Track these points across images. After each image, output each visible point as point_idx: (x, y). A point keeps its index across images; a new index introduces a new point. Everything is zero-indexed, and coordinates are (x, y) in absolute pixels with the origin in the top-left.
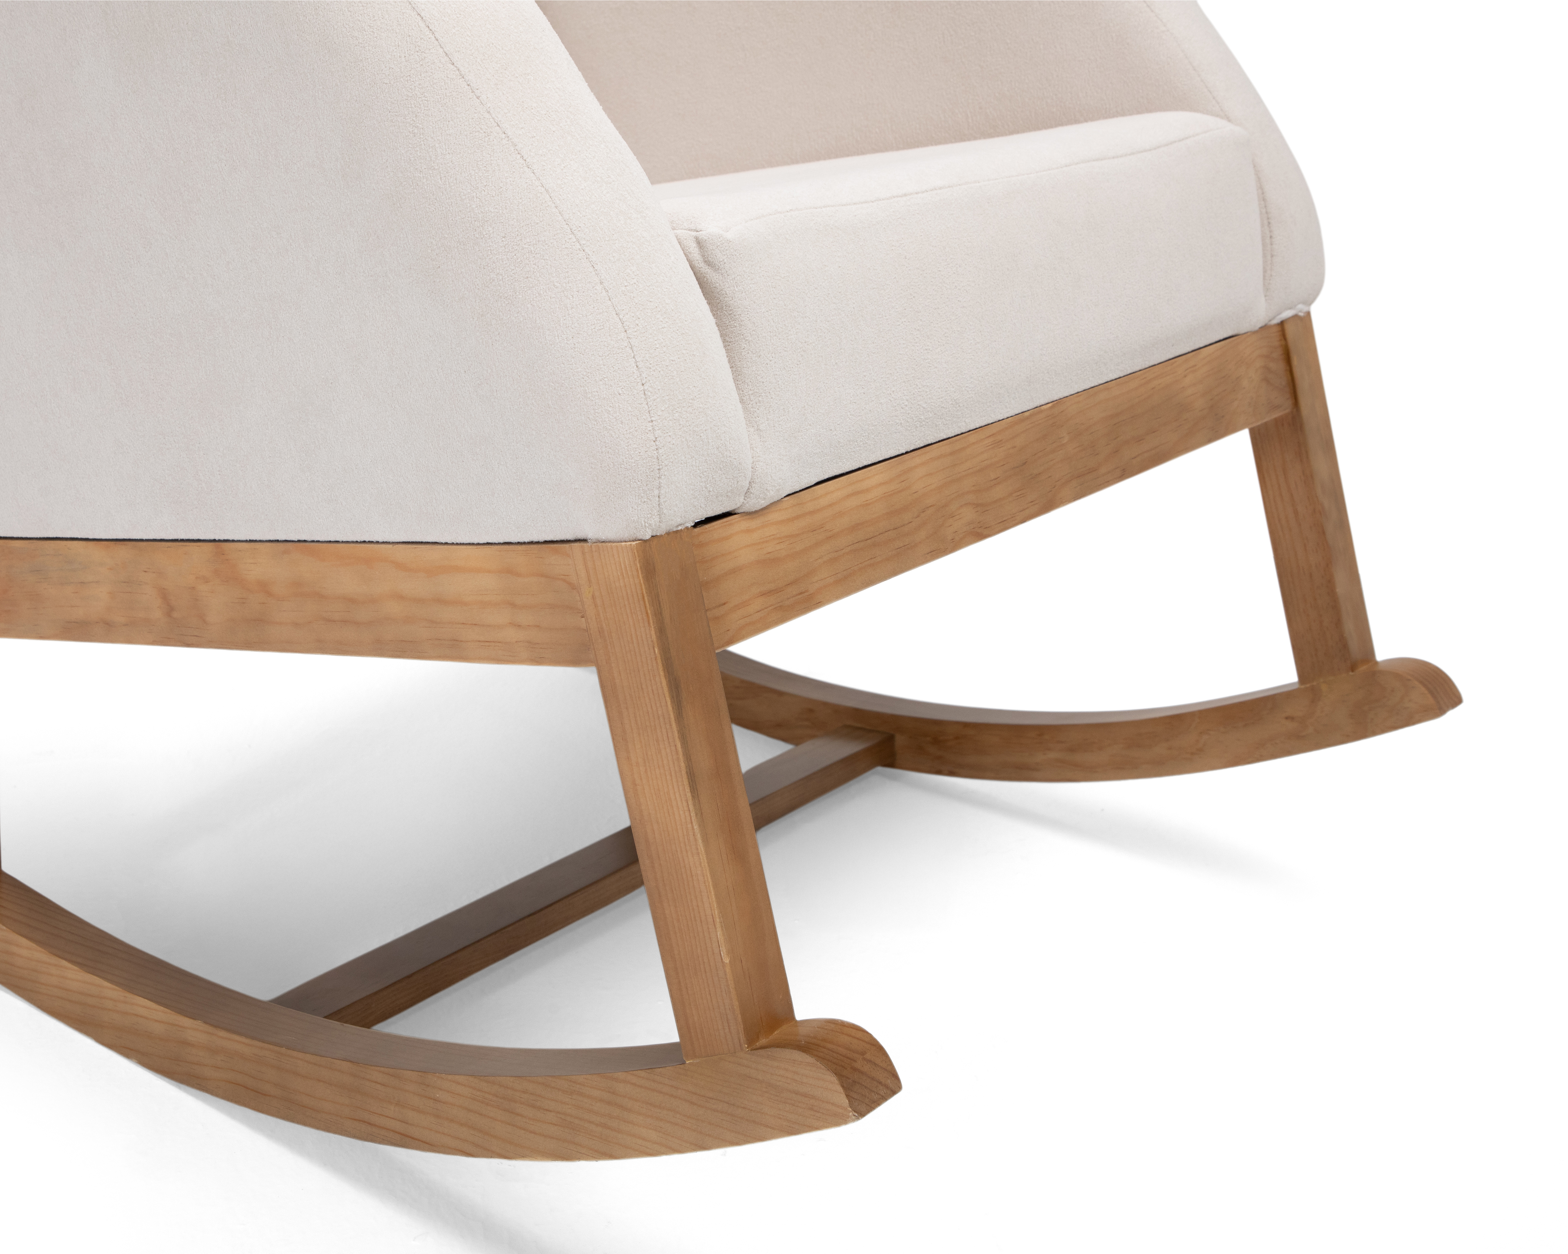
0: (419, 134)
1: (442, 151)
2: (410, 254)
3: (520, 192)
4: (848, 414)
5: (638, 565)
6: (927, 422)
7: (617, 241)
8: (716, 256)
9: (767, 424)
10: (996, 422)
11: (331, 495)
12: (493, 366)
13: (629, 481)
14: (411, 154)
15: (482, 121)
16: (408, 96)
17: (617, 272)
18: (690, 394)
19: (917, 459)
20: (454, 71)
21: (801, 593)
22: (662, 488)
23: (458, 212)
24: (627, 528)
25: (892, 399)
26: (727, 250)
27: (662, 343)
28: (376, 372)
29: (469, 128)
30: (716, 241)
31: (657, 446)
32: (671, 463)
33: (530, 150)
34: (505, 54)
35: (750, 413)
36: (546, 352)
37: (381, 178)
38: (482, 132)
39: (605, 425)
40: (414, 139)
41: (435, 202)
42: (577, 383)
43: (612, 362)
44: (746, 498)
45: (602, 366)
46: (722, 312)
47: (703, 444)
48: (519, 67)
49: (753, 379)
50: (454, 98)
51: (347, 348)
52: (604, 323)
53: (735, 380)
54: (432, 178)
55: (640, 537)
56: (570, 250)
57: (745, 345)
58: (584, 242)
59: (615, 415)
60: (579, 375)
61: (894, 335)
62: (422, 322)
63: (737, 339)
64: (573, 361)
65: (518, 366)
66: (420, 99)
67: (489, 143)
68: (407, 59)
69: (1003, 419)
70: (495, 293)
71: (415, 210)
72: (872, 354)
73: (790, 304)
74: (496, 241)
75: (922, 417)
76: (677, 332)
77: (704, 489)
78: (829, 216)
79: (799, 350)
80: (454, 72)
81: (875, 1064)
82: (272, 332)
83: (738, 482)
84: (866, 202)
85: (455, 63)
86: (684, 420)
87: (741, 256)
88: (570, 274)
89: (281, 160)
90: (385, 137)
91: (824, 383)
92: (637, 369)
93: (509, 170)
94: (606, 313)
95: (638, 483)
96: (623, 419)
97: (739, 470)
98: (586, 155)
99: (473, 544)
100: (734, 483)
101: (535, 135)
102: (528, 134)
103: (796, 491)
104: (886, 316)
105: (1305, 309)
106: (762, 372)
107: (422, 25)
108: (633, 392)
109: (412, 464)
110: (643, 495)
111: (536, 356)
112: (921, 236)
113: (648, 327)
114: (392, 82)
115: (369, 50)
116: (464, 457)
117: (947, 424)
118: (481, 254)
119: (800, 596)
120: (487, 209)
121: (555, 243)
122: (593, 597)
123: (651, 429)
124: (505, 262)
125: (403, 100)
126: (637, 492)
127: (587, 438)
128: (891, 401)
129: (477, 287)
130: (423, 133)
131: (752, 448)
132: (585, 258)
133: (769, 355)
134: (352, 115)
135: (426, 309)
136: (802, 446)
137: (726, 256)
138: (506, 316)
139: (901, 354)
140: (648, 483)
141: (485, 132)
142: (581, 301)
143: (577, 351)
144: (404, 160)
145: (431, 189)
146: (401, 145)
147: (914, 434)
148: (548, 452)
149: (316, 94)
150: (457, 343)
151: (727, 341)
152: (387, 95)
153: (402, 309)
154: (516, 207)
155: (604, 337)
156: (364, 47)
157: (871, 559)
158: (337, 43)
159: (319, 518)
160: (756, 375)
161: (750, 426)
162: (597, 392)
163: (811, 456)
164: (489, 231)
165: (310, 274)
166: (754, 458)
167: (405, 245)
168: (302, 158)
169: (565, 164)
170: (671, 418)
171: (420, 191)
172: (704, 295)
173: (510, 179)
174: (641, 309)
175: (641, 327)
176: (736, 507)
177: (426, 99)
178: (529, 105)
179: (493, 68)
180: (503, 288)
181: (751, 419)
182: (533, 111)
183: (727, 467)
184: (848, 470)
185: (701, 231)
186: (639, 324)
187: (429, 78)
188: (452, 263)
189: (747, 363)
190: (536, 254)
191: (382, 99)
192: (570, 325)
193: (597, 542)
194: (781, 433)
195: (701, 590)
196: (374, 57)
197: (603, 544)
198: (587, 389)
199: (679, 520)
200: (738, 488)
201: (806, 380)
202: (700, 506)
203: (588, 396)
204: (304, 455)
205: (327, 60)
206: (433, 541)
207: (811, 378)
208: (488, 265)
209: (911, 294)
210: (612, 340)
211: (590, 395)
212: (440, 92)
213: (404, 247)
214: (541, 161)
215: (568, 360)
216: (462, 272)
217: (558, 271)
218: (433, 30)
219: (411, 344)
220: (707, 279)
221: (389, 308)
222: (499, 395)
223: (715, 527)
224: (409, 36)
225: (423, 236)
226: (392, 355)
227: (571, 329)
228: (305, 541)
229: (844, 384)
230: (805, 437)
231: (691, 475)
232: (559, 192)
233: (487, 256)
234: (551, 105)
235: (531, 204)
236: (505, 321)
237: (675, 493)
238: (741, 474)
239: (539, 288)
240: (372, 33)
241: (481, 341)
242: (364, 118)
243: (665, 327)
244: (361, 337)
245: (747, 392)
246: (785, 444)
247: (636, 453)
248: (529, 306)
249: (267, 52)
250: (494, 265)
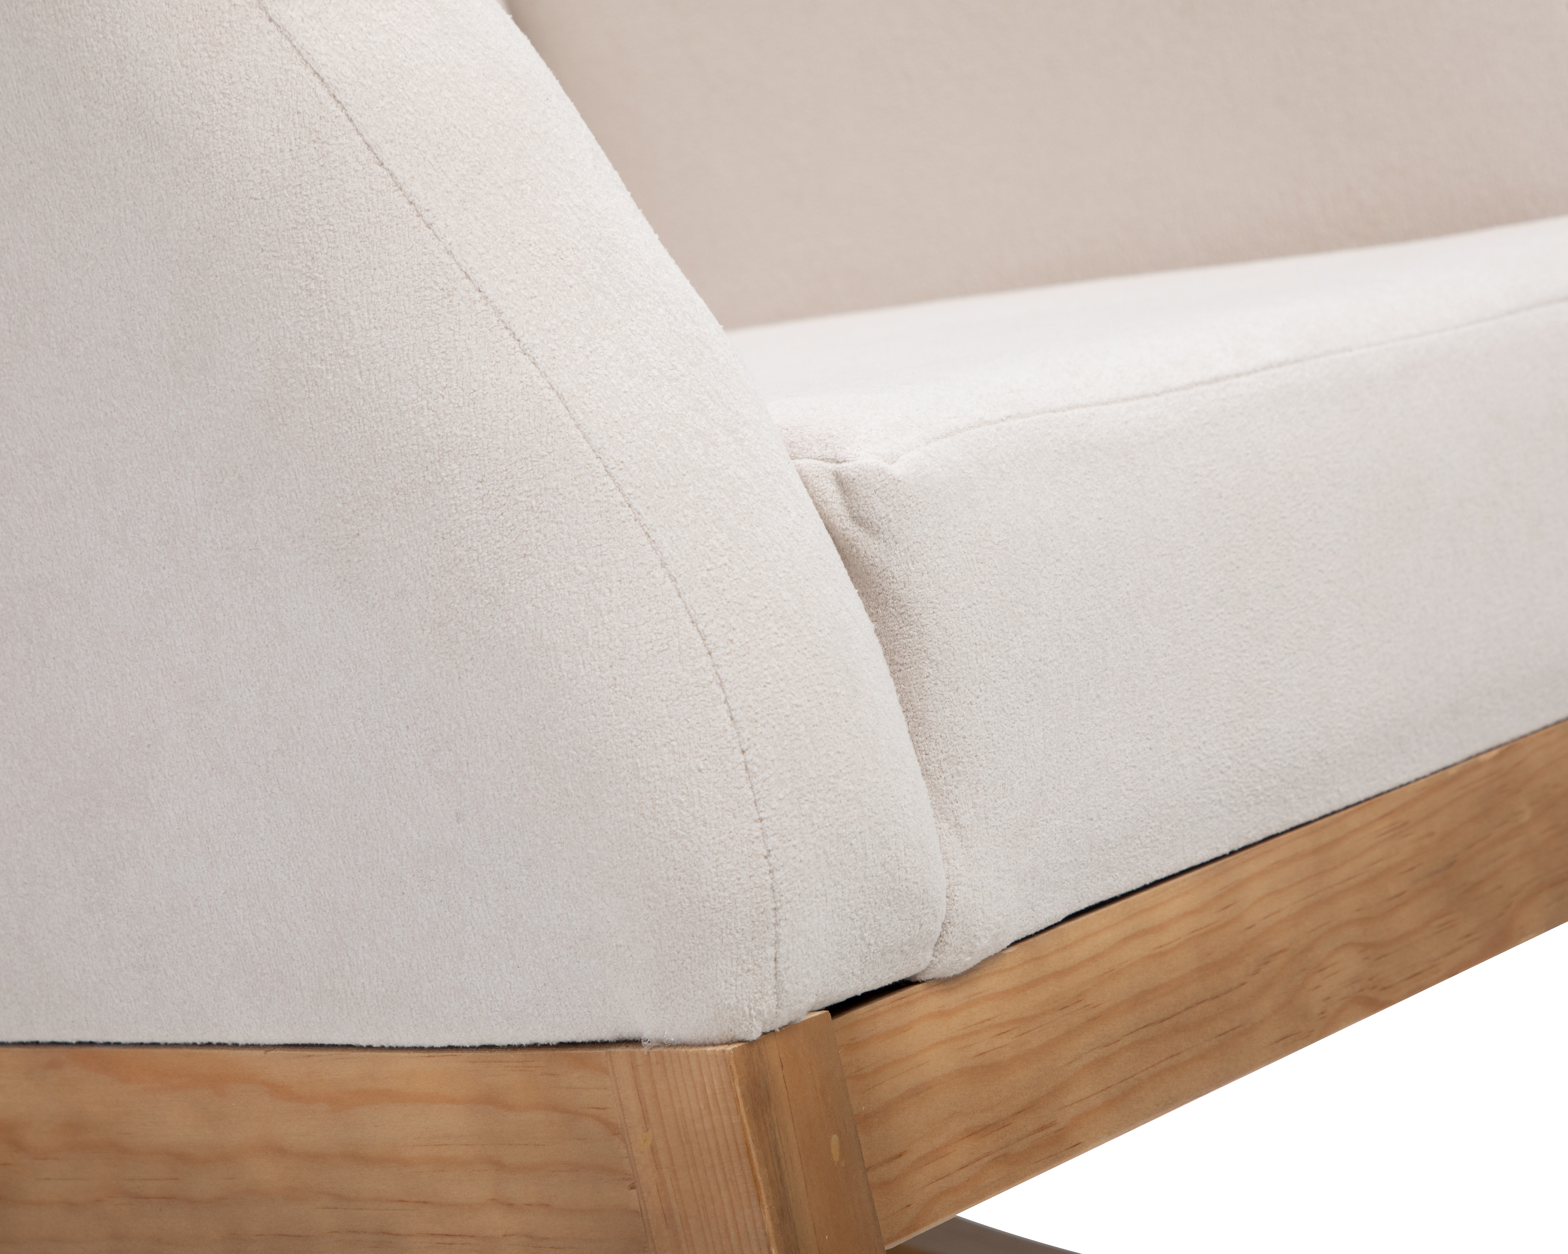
0: (318, 292)
1: (362, 324)
2: (302, 511)
3: (509, 398)
4: (1123, 788)
5: (738, 1090)
6: (1269, 796)
7: (691, 487)
8: (873, 507)
9: (972, 814)
10: (1395, 789)
11: (145, 956)
12: (461, 718)
13: (720, 932)
14: (303, 328)
15: (438, 268)
16: (297, 222)
17: (692, 544)
18: (830, 767)
20: (384, 177)
21: (1043, 1128)
22: (781, 943)
23: (394, 435)
24: (715, 1020)
25: (1202, 757)
26: (893, 497)
27: (778, 673)
28: (236, 726)
29: (413, 281)
30: (873, 480)
31: (770, 865)
32: (797, 897)
33: (527, 322)
34: (478, 145)
35: (942, 795)
36: (561, 693)
37: (246, 371)
38: (437, 288)
39: (674, 828)
40: (309, 300)
41: (350, 417)
42: (620, 750)
43: (685, 711)
44: (936, 954)
45: (667, 719)
46: (887, 610)
47: (856, 859)
48: (505, 168)
49: (946, 731)
50: (384, 227)
51: (180, 680)
52: (669, 639)
53: (913, 734)
54: (345, 372)
55: (742, 1037)
56: (605, 504)
57: (930, 671)
58: (630, 490)
59: (691, 810)
60: (623, 736)
61: (1202, 638)
62: (325, 635)
63: (914, 659)
64: (612, 710)
65: (508, 719)
66: (320, 229)
67: (451, 309)
68: (295, 155)
69: (1409, 783)
70: (463, 584)
71: (311, 431)
72: (1163, 676)
73: (1010, 592)
74: (466, 489)
75: (1259, 787)
76: (805, 652)
77: (859, 941)
78: (1078, 426)
79: (1030, 676)
80: (383, 180)
82: (32, 650)
83: (921, 925)
84: (1145, 396)
85: (385, 163)
86: (820, 815)
87: (920, 506)
88: (604, 549)
89: (52, 332)
90: (254, 296)
91: (1076, 733)
92: (731, 723)
93: (488, 358)
94: (673, 621)
95: (737, 935)
96: (707, 816)
97: (923, 904)
98: (632, 328)
99: (421, 1049)
100: (914, 927)
101: (536, 293)
102: (523, 292)
103: (1030, 934)
104: (1187, 605)
106: (962, 719)
107: (322, 92)
108: (725, 766)
109: (305, 899)
110: (745, 957)
111: (543, 699)
112: (1248, 454)
113: (750, 644)
114: (267, 197)
115: (222, 138)
116: (405, 886)
117: (1305, 797)
118: (437, 512)
119: (1041, 1134)
120: (448, 430)
121: (577, 492)
122: (653, 1150)
123: (759, 833)
124: (482, 528)
125: (288, 230)
126: (734, 951)
127: (640, 851)
128: (1201, 760)
129: (430, 572)
130: (326, 290)
131: (946, 860)
132: (633, 520)
133: (974, 688)
134: (192, 255)
135: (333, 611)
136: (1039, 852)
137: (892, 508)
138: (485, 626)
139: (1216, 674)
140: (755, 934)
141: (442, 289)
142: (626, 600)
143: (620, 691)
144: (290, 339)
145: (342, 392)
146: (284, 311)
147: (1245, 818)
148: (566, 878)
149: (122, 215)
150: (393, 674)
151: (897, 663)
152: (258, 219)
153: (287, 611)
154: (504, 427)
155: (669, 666)
156: (213, 132)
157: (1171, 1056)
158: (161, 123)
159: (121, 1001)
160: (951, 725)
161: (942, 818)
162: (658, 767)
163: (1056, 869)
164: (452, 470)
165: (109, 542)
166: (951, 878)
167: (293, 494)
168: (93, 330)
169: (594, 346)
170: (796, 812)
171: (322, 395)
172: (852, 578)
173: (492, 375)
174: (737, 612)
175: (738, 644)
176: (918, 972)
177: (332, 228)
178: (524, 238)
179: (457, 171)
180: (478, 576)
181: (943, 806)
182: (531, 249)
183: (901, 898)
184: (1123, 891)
185: (845, 461)
186: (735, 640)
187: (336, 191)
188: (383, 528)
189: (935, 702)
190: (541, 512)
191: (247, 226)
192: (606, 643)
193: (659, 1046)
194: (1000, 829)
195: (857, 1131)
196: (232, 150)
197: (672, 1050)
198: (638, 761)
200: (921, 937)
201: (1043, 730)
202: (853, 973)
203: (641, 775)
204: (92, 880)
205: (142, 153)
206: (345, 1043)
207: (1053, 726)
208: (450, 532)
209: (1232, 563)
210: (684, 670)
211: (645, 773)
212: (357, 216)
213: (291, 496)
214: (548, 343)
215: (603, 708)
216: (401, 545)
217: (583, 544)
218: (343, 103)
219: (304, 676)
220: (858, 551)
221: (261, 608)
222: (472, 771)
223: (881, 1009)
224: (298, 113)
225: (326, 477)
226: (266, 695)
227: (608, 651)
228: (91, 1044)
229: (1113, 734)
230: (1044, 834)
231: (835, 916)
232: (583, 397)
233: (449, 516)
234: (565, 237)
235: (531, 421)
236: (484, 636)
237: (805, 952)
238: (926, 911)
239: (548, 576)
240: (227, 107)
241: (437, 671)
242: (214, 261)
243: (782, 644)
244: (208, 660)
245: (935, 757)
246: (1008, 849)
247: (732, 879)
248: (529, 607)
249: (26, 135)
250: (462, 532)
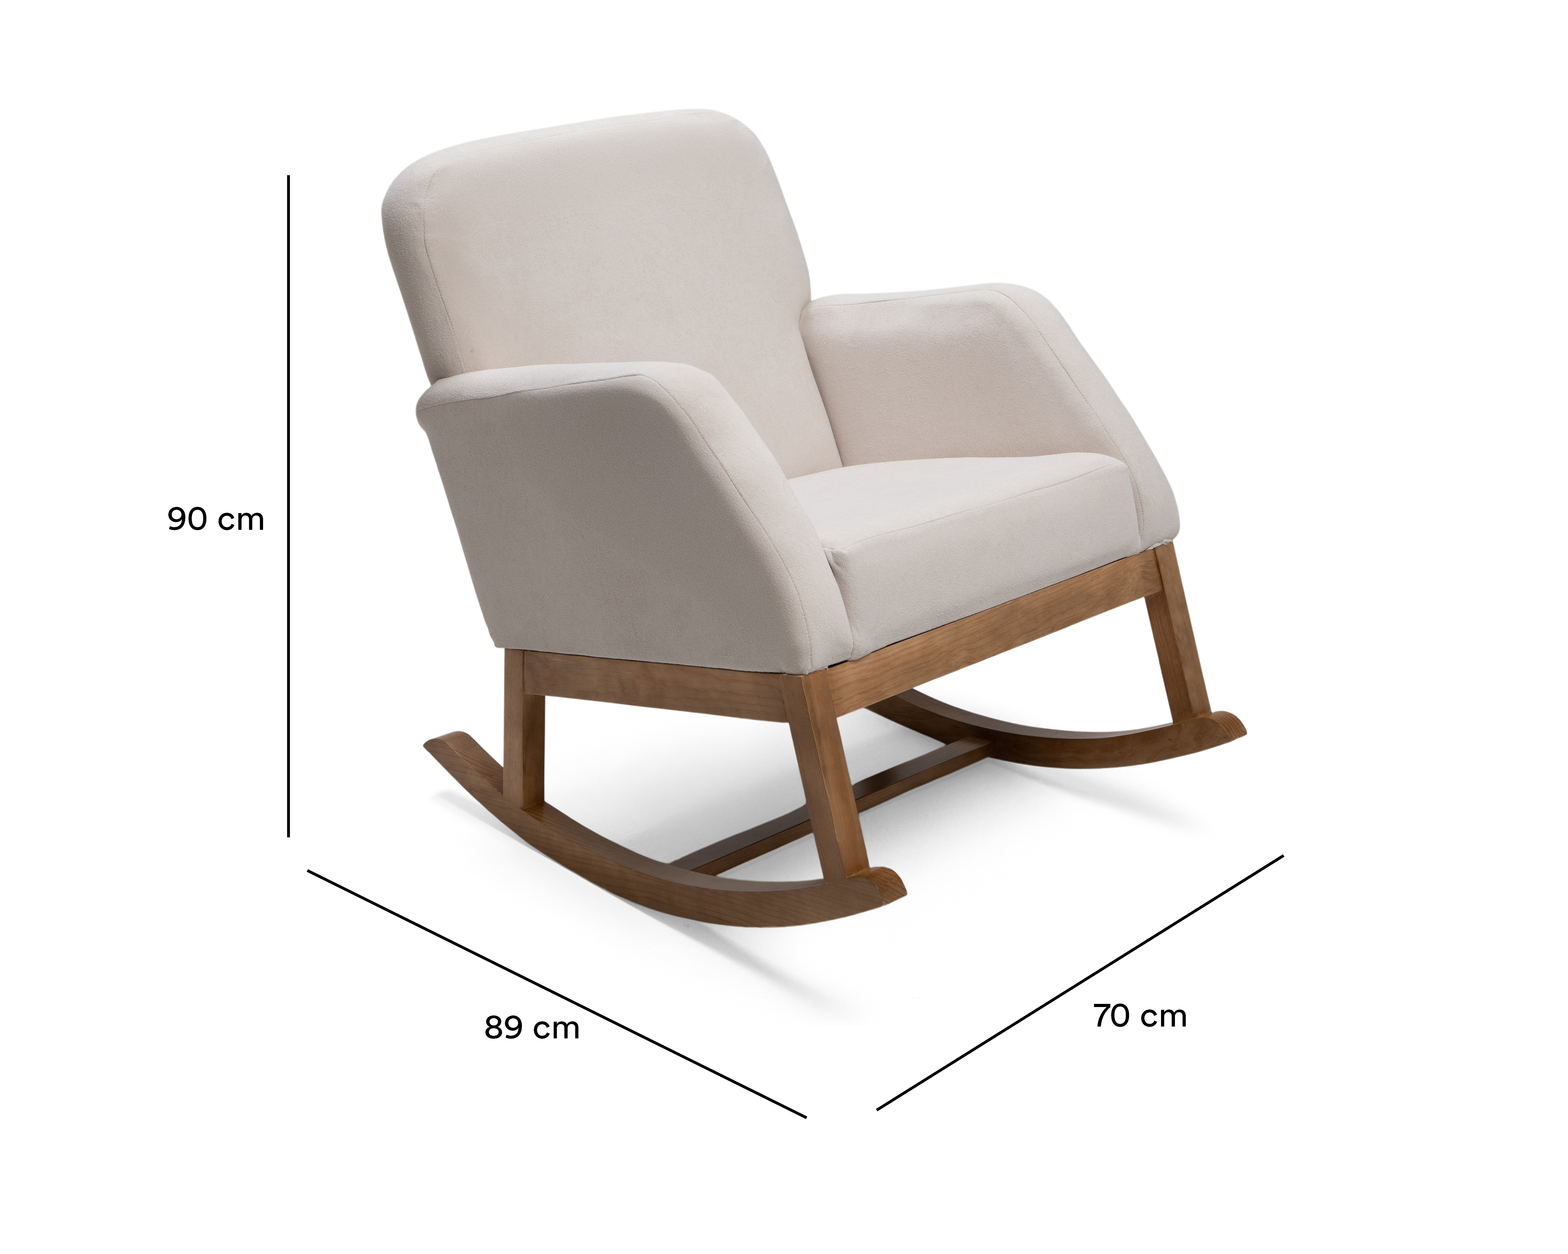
6: (942, 617)
7: (797, 558)
8: (840, 560)
9: (860, 624)
10: (980, 612)
19: (938, 632)
21: (877, 692)
22: (812, 655)
24: (799, 670)
26: (843, 557)
30: (840, 553)
32: (816, 645)
44: (851, 655)
46: (841, 582)
55: (804, 674)
57: (851, 595)
63: (847, 592)
69: (984, 611)
75: (939, 615)
78: (893, 536)
81: (896, 884)
83: (847, 650)
86: (821, 628)
87: (853, 558)
103: (876, 650)
105: (1169, 541)
112: (938, 539)
117: (952, 616)
128: (922, 610)
131: (853, 635)
137: (843, 560)
140: (807, 653)
151: (843, 594)
161: (853, 627)
163: (882, 636)
166: (855, 640)
172: (834, 576)
176: (847, 659)
181: (853, 624)
183: (843, 644)
184: (901, 640)
193: (788, 675)
194: (867, 628)
199: (821, 667)
202: (830, 661)
220: (836, 570)
223: (838, 667)
231: (825, 649)
237: (818, 657)
238: (848, 646)
245: (851, 614)
246: (869, 633)
